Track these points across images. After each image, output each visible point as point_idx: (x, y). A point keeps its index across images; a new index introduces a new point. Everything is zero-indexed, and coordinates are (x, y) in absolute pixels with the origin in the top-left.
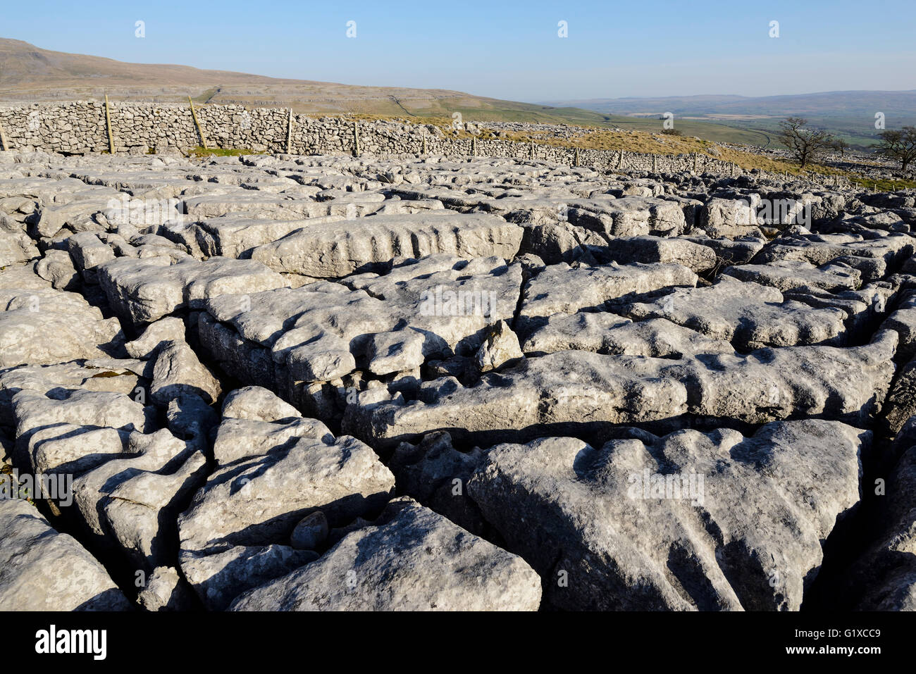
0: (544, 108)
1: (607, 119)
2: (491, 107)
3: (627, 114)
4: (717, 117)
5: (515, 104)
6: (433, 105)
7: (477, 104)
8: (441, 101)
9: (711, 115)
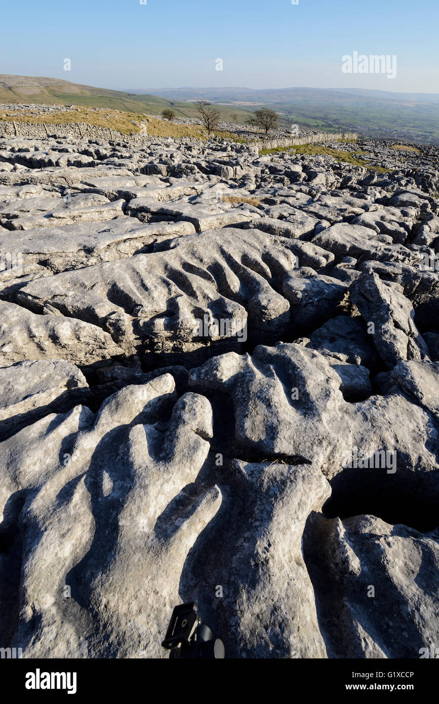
0: (129, 95)
1: (172, 104)
2: (88, 93)
3: (185, 100)
4: (238, 103)
5: (106, 91)
6: (42, 91)
7: (76, 91)
8: (47, 87)
9: (235, 102)
